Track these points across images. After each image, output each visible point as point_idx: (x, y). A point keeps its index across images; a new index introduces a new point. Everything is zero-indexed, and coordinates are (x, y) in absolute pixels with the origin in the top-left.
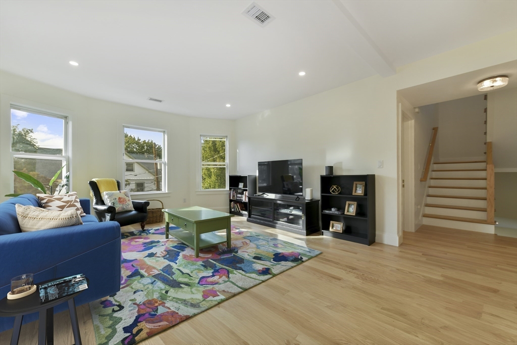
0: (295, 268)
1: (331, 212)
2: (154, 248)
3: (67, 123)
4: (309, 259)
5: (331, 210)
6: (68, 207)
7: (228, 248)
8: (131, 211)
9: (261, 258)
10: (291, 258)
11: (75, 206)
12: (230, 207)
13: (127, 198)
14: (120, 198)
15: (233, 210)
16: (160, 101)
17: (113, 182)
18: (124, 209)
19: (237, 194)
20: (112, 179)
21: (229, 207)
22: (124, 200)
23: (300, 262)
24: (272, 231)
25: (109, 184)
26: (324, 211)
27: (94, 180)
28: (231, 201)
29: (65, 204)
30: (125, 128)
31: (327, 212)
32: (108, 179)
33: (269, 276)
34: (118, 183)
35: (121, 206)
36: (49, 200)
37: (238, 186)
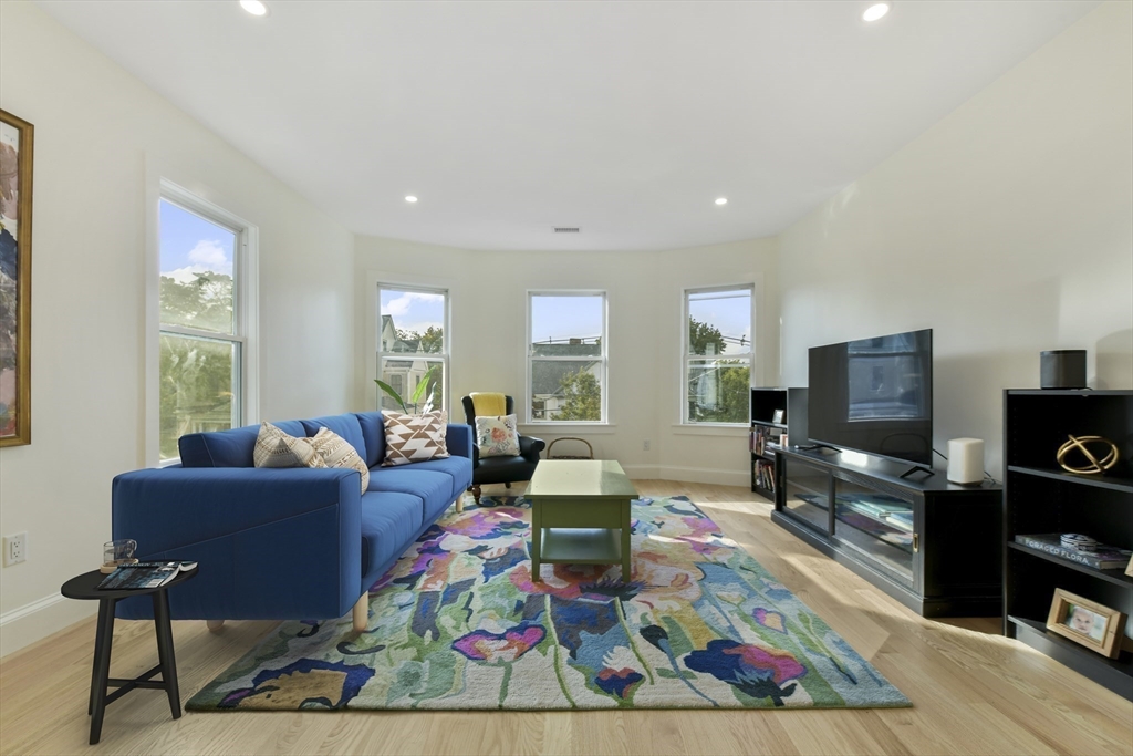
0: (723, 713)
1: (1052, 549)
2: (502, 537)
3: (447, 300)
4: (816, 706)
5: (1057, 541)
6: (415, 437)
7: (621, 579)
8: (513, 456)
9: (665, 635)
10: (752, 677)
11: (427, 437)
12: (753, 474)
13: (507, 431)
14: (495, 430)
15: (758, 482)
16: (577, 230)
17: (499, 399)
18: (499, 450)
19: (766, 440)
20: (498, 394)
21: (750, 473)
22: (502, 435)
23: (769, 700)
24: (813, 565)
25: (490, 401)
26: (1020, 539)
27: (471, 395)
28: (755, 457)
29: (411, 431)
30: (534, 298)
31: (1033, 544)
32: (492, 393)
33: (611, 701)
34: (509, 401)
35: (495, 444)
36: (392, 421)
37: (770, 418)
